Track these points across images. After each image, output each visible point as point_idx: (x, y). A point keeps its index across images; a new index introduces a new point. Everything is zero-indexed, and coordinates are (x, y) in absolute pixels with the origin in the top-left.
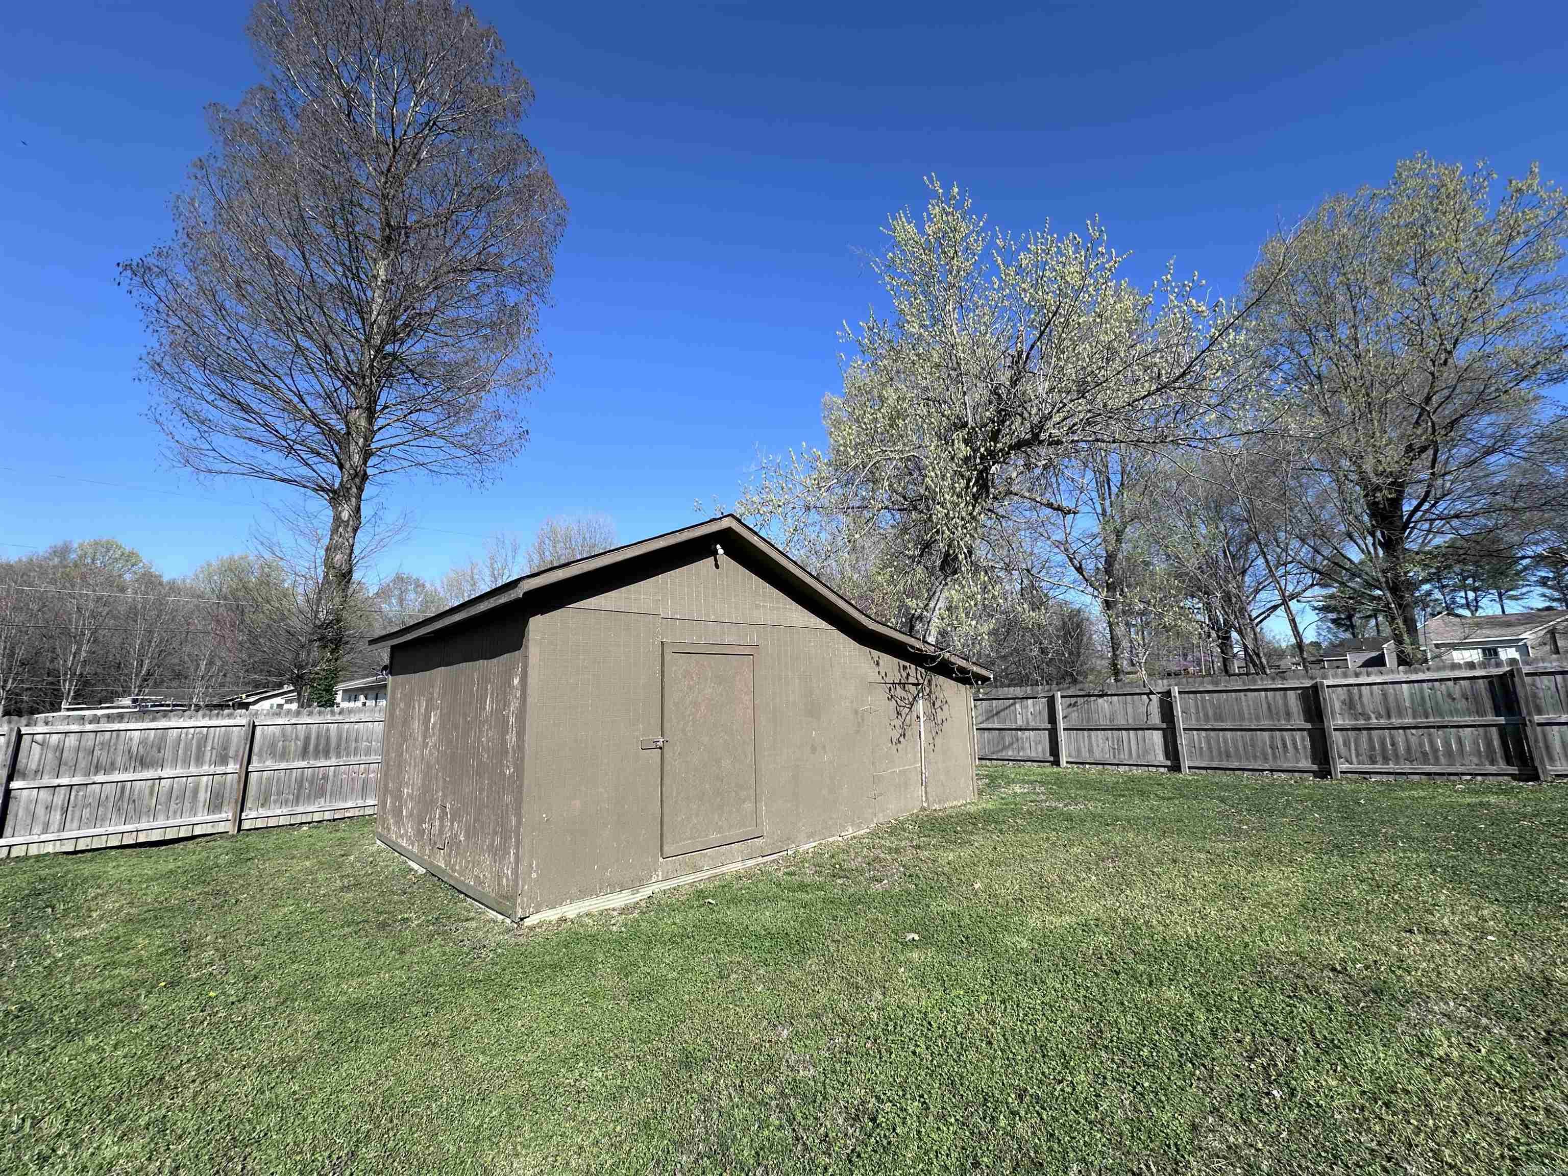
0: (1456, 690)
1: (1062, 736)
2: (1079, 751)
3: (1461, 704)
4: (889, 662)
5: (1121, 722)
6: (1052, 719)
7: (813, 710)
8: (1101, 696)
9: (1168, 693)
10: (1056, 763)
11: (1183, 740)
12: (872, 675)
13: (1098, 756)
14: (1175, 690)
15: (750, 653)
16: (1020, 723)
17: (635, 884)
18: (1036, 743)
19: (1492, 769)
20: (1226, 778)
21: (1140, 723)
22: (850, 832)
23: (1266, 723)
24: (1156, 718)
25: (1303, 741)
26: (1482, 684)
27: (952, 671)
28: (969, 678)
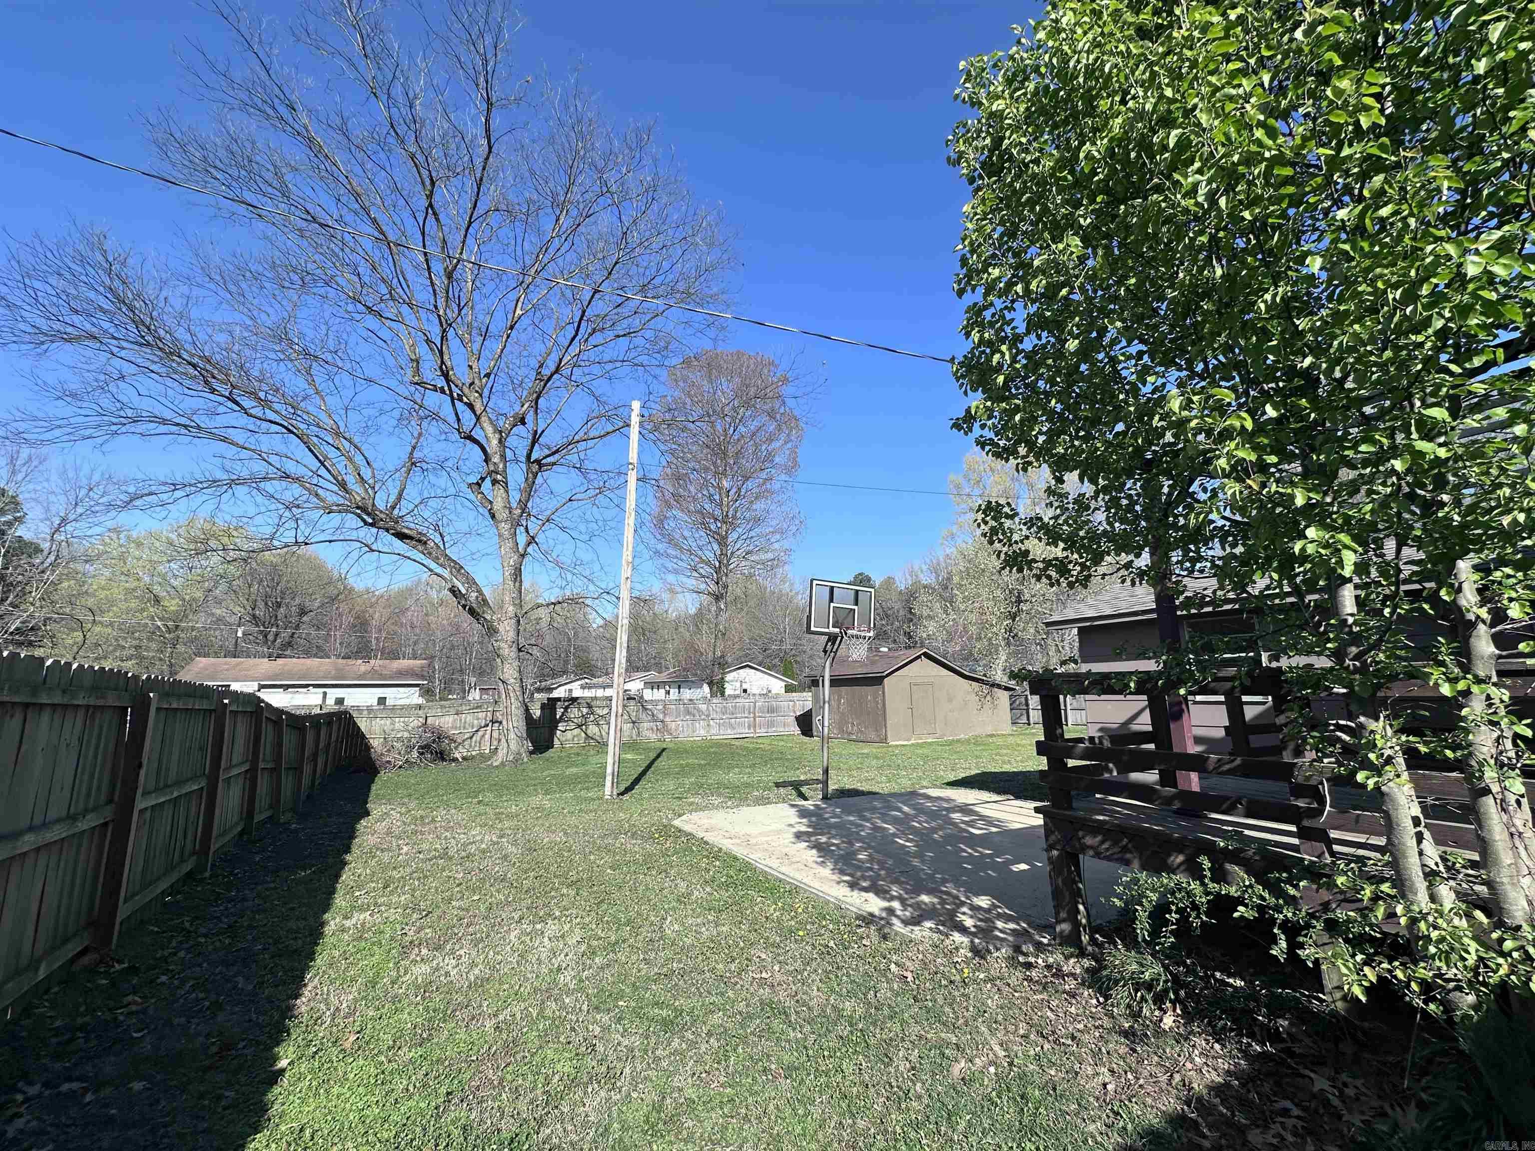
4: (975, 685)
7: (950, 700)
12: (968, 688)
15: (931, 684)
22: (962, 736)
27: (999, 686)
28: (1007, 689)
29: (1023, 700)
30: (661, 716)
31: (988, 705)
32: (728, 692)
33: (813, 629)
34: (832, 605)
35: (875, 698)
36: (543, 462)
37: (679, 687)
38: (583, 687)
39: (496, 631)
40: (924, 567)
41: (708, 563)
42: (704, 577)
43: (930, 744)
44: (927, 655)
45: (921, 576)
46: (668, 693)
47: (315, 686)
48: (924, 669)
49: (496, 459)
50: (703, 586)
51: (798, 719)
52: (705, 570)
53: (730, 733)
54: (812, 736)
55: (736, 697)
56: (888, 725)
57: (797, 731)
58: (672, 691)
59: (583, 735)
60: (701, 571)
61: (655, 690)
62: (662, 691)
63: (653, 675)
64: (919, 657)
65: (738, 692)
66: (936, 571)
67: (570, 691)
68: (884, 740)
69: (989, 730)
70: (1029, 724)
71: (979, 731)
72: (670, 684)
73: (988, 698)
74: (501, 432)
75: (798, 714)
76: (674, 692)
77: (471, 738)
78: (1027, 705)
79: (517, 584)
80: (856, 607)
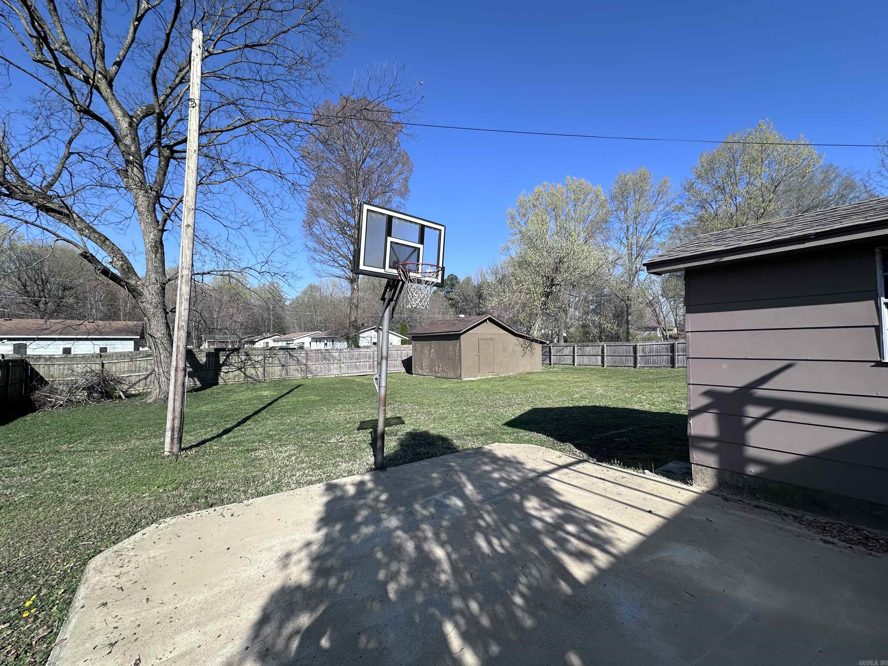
0: (664, 346)
1: (576, 357)
2: (580, 362)
3: (665, 350)
4: (521, 340)
5: (591, 354)
6: (574, 353)
7: (504, 350)
8: (587, 346)
9: (603, 346)
10: (574, 365)
11: (605, 359)
12: (517, 342)
13: (585, 363)
14: (605, 345)
15: (492, 339)
16: (565, 354)
17: (476, 377)
18: (569, 360)
19: (667, 366)
20: (614, 368)
21: (596, 354)
22: (511, 373)
23: (625, 354)
24: (600, 353)
25: (632, 359)
26: (669, 346)
27: (536, 341)
28: (541, 343)
29: (548, 349)
30: (304, 361)
31: (528, 353)
32: (361, 344)
33: (362, 267)
34: (389, 239)
35: (454, 348)
36: (176, 148)
37: (333, 341)
38: (274, 341)
39: (141, 294)
40: (489, 271)
41: (346, 257)
42: (341, 266)
43: (490, 379)
44: (491, 320)
45: (487, 276)
46: (326, 344)
47: (9, 339)
48: (489, 329)
49: (128, 141)
50: (342, 273)
51: (403, 362)
52: (343, 261)
53: (355, 372)
54: (411, 374)
55: (368, 347)
56: (462, 367)
57: (403, 370)
58: (328, 343)
59: (243, 375)
60: (341, 263)
61: (318, 343)
62: (323, 344)
63: (319, 334)
64: (485, 321)
65: (369, 344)
66: (496, 274)
67: (267, 343)
68: (460, 377)
69: (528, 369)
70: (550, 364)
71: (521, 370)
72: (327, 339)
73: (529, 348)
74: (131, 117)
75: (404, 359)
76: (330, 344)
77: (146, 378)
78: (550, 352)
79: (159, 255)
80: (420, 246)
